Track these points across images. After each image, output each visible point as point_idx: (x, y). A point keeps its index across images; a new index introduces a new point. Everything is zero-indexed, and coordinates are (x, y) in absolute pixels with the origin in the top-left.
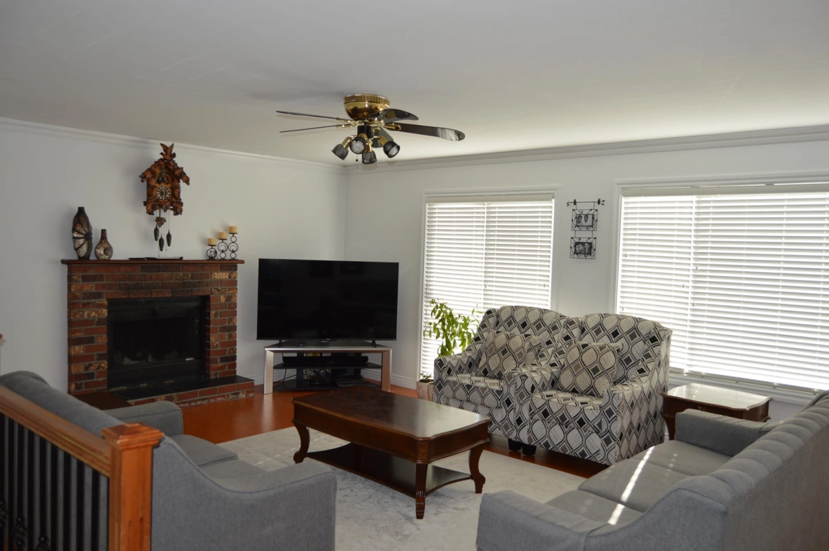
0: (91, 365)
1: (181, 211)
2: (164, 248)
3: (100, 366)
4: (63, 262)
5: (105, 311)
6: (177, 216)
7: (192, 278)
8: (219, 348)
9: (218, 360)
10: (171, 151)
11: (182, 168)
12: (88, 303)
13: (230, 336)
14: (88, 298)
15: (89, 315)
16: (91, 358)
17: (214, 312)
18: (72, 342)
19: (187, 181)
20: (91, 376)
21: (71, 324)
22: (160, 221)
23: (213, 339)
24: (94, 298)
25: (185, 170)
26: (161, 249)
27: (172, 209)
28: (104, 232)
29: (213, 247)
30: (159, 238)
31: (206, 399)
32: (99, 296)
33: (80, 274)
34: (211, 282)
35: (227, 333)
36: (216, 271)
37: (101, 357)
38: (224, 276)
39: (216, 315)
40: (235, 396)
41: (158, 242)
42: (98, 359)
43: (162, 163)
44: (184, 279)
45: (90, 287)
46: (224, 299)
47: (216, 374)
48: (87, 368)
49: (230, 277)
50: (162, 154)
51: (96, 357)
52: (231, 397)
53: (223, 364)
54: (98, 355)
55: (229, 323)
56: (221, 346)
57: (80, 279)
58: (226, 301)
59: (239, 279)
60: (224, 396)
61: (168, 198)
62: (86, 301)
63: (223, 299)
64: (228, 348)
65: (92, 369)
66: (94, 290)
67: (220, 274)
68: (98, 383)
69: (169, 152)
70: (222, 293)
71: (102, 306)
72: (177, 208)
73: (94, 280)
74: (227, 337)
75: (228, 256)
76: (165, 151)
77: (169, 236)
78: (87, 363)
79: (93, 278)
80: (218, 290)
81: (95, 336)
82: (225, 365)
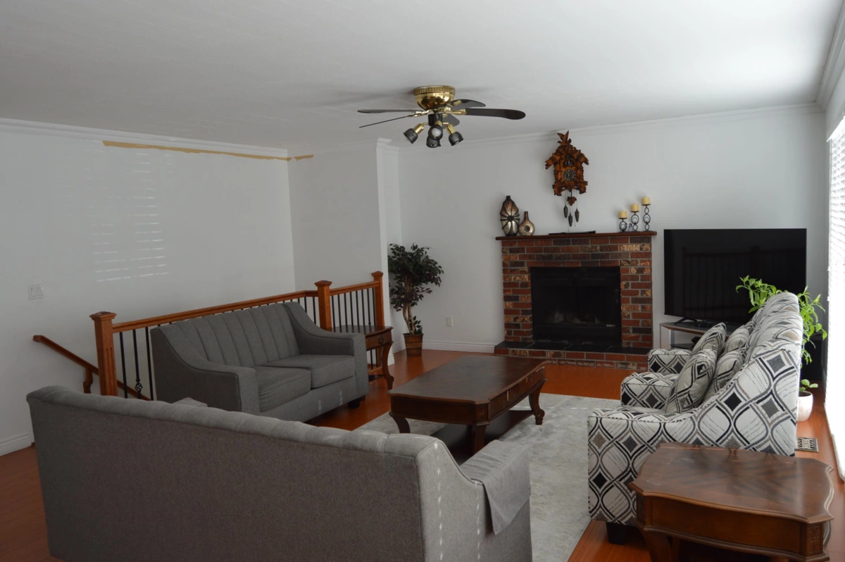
0: (517, 318)
1: (585, 189)
2: (573, 224)
3: (524, 320)
4: (497, 239)
5: (526, 277)
6: (583, 194)
7: (601, 250)
8: (631, 318)
9: (631, 331)
10: (567, 138)
11: (580, 151)
12: (514, 270)
13: (643, 308)
14: (514, 266)
15: (515, 279)
16: (517, 312)
17: (624, 283)
18: (506, 299)
19: (586, 162)
20: (517, 326)
21: (505, 285)
22: (571, 200)
23: (623, 308)
24: (518, 266)
25: (582, 152)
26: (571, 225)
27: (577, 189)
28: (526, 213)
29: (625, 220)
30: (568, 215)
31: (593, 362)
32: (522, 264)
33: (508, 248)
34: (619, 254)
35: (640, 305)
36: (626, 242)
37: (525, 313)
38: (635, 248)
39: (627, 286)
40: (624, 366)
41: (567, 218)
42: (522, 314)
43: (561, 150)
44: (592, 251)
45: (516, 257)
46: (635, 271)
47: (628, 343)
48: (515, 319)
49: (641, 249)
50: (559, 142)
51: (521, 312)
52: (619, 366)
53: (636, 334)
54: (522, 310)
55: (642, 294)
56: (633, 317)
57: (508, 251)
58: (638, 272)
59: (653, 251)
60: (611, 363)
61: (573, 179)
62: (512, 268)
63: (633, 271)
64: (641, 320)
65: (518, 321)
66: (518, 260)
67: (630, 246)
68: (523, 333)
69: (564, 138)
70: (633, 265)
71: (523, 272)
72: (582, 187)
73: (518, 252)
74: (640, 309)
75: (641, 227)
76: (562, 139)
77: (577, 213)
78: (515, 316)
79: (517, 251)
80: (628, 262)
81: (520, 296)
82: (639, 337)
